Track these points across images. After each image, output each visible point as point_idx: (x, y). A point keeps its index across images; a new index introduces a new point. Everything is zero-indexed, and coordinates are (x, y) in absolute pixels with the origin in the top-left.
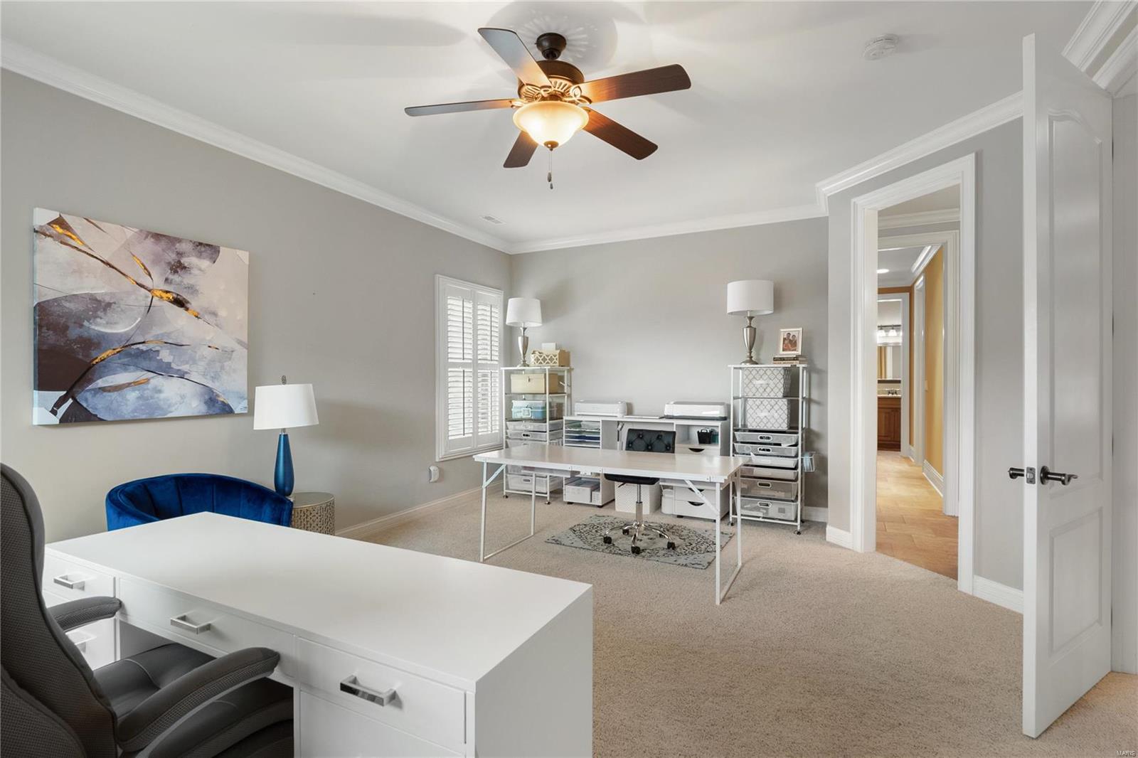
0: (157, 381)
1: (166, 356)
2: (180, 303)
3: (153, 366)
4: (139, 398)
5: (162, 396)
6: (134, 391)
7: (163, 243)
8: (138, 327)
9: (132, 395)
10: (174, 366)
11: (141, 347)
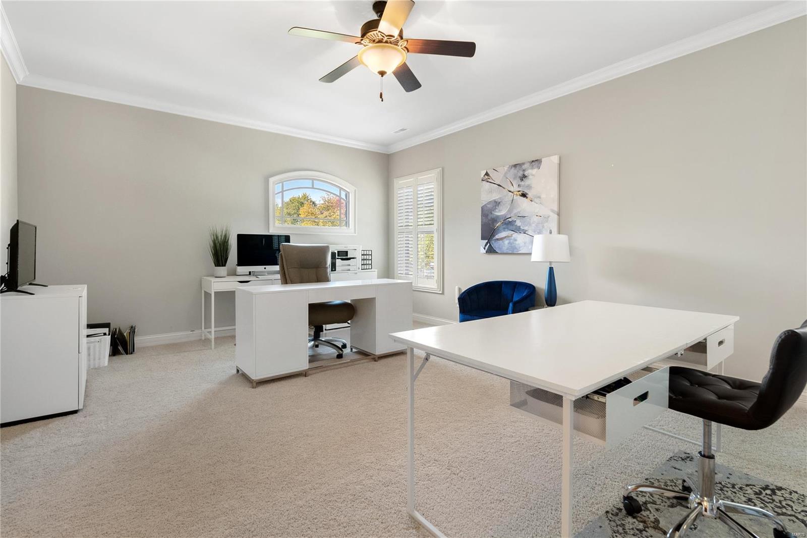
0: (515, 235)
1: (518, 223)
2: (524, 195)
3: (514, 228)
4: (509, 243)
5: (517, 242)
6: (507, 240)
7: (518, 168)
8: (508, 211)
9: (506, 242)
10: (521, 227)
11: (510, 220)
